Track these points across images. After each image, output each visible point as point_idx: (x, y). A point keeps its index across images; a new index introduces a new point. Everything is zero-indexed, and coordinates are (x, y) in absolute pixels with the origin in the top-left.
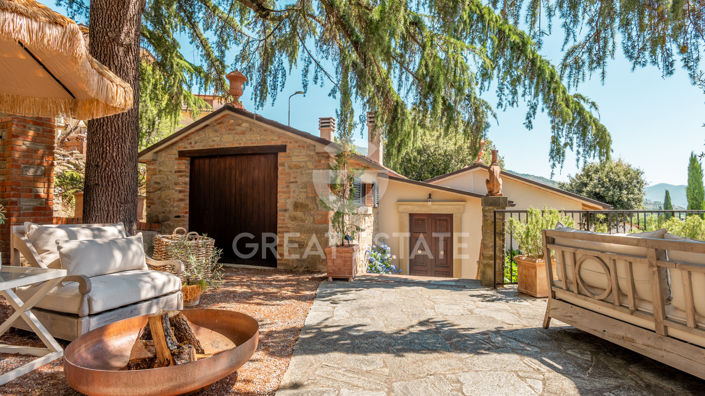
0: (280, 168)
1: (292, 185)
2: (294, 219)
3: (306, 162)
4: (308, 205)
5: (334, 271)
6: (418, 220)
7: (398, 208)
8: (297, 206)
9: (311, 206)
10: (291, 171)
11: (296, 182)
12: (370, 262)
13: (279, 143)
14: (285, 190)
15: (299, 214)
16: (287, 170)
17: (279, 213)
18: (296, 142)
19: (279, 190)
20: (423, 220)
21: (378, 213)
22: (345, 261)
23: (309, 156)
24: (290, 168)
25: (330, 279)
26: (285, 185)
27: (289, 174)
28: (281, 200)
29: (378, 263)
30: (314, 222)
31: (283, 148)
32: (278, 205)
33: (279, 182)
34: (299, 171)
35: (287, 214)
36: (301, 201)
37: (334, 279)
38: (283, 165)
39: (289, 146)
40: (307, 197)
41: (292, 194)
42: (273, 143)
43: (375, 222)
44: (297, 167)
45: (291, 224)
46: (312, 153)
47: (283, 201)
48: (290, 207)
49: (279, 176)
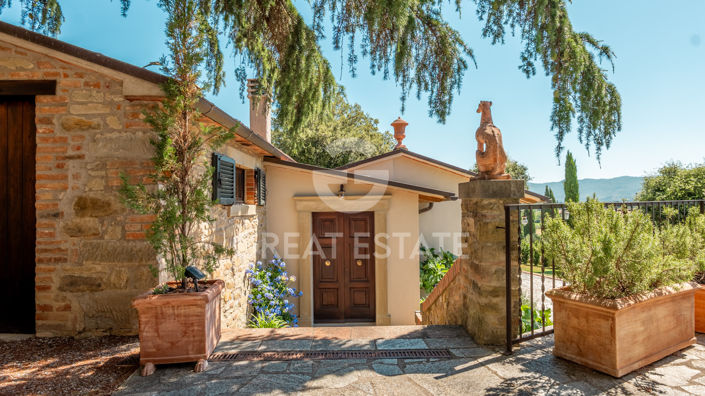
0: (41, 129)
1: (70, 163)
2: (78, 231)
3: (103, 116)
4: (109, 204)
5: (158, 348)
6: (326, 220)
7: (295, 205)
8: (82, 206)
9: (116, 206)
10: (66, 134)
11: (80, 157)
12: (254, 286)
13: (38, 76)
14: (54, 172)
15: (89, 221)
16: (59, 133)
17: (40, 221)
18: (81, 76)
19: (38, 173)
20: (332, 221)
21: (265, 214)
22: (187, 325)
23: (111, 103)
24: (66, 127)
25: (150, 369)
26: (52, 163)
27: (64, 140)
28: (45, 195)
29: (266, 287)
30: (124, 237)
31: (48, 87)
32: (38, 204)
33: (38, 156)
34: (85, 134)
35: (60, 224)
36: (92, 195)
37: (161, 367)
38: (48, 121)
39: (62, 83)
40: (108, 188)
41: (71, 182)
42: (23, 76)
43: (260, 225)
44: (81, 126)
45: (69, 244)
46: (118, 99)
47: (49, 196)
48: (66, 206)
49: (40, 144)
